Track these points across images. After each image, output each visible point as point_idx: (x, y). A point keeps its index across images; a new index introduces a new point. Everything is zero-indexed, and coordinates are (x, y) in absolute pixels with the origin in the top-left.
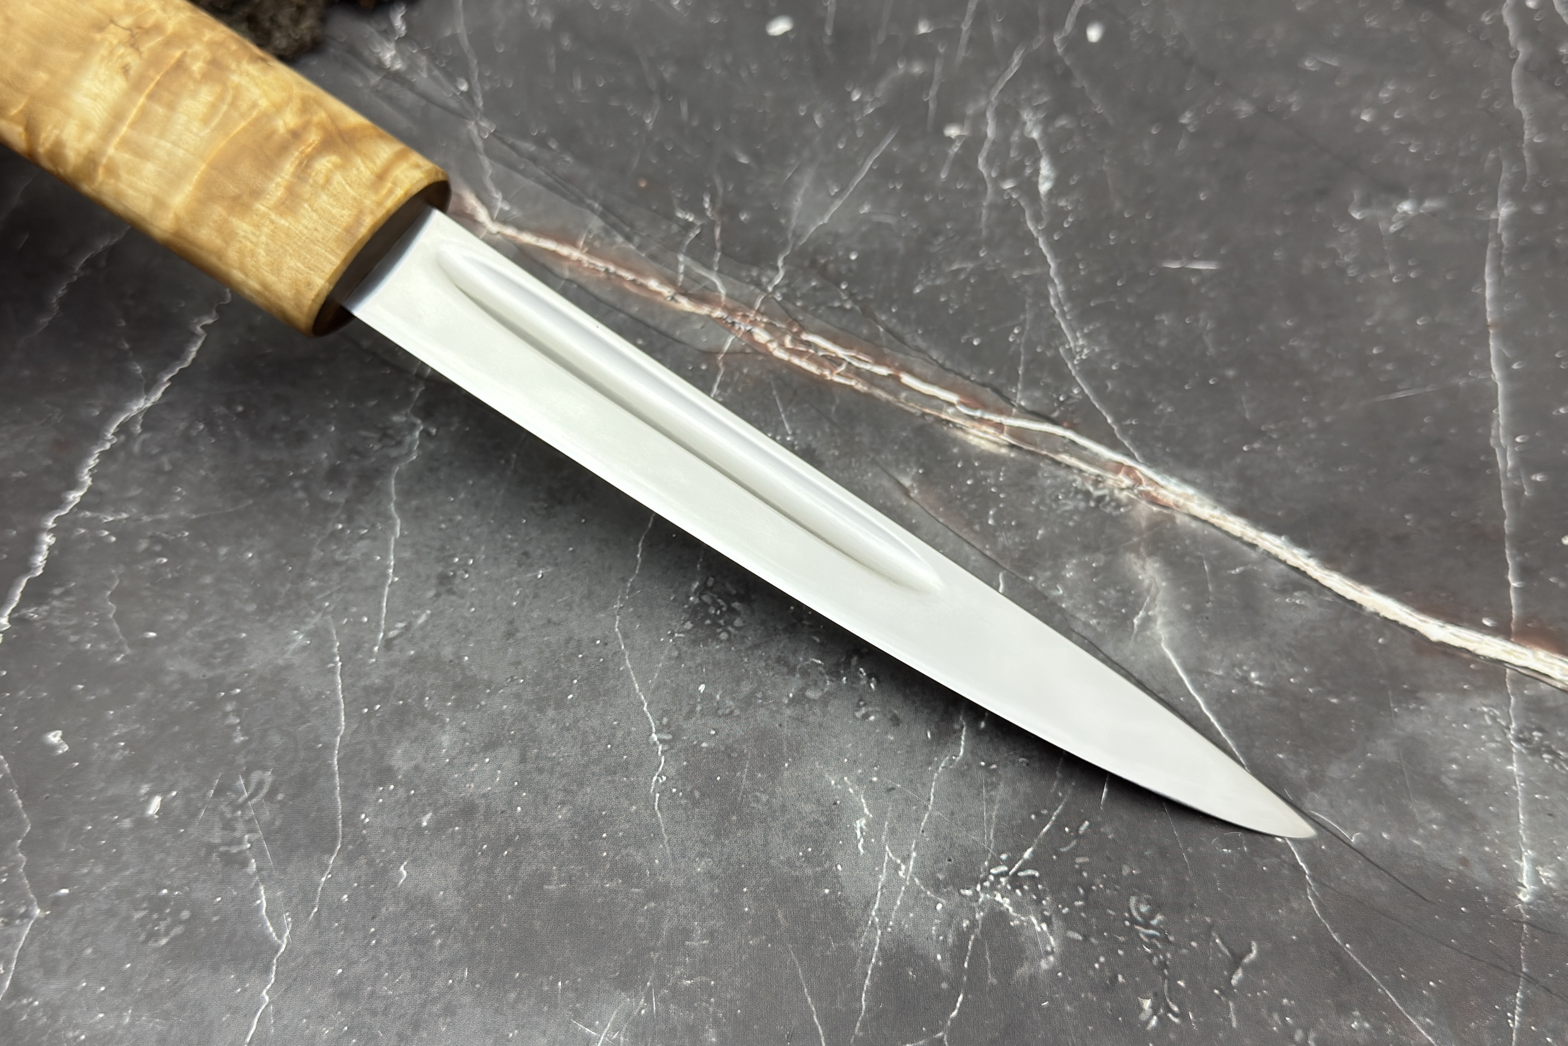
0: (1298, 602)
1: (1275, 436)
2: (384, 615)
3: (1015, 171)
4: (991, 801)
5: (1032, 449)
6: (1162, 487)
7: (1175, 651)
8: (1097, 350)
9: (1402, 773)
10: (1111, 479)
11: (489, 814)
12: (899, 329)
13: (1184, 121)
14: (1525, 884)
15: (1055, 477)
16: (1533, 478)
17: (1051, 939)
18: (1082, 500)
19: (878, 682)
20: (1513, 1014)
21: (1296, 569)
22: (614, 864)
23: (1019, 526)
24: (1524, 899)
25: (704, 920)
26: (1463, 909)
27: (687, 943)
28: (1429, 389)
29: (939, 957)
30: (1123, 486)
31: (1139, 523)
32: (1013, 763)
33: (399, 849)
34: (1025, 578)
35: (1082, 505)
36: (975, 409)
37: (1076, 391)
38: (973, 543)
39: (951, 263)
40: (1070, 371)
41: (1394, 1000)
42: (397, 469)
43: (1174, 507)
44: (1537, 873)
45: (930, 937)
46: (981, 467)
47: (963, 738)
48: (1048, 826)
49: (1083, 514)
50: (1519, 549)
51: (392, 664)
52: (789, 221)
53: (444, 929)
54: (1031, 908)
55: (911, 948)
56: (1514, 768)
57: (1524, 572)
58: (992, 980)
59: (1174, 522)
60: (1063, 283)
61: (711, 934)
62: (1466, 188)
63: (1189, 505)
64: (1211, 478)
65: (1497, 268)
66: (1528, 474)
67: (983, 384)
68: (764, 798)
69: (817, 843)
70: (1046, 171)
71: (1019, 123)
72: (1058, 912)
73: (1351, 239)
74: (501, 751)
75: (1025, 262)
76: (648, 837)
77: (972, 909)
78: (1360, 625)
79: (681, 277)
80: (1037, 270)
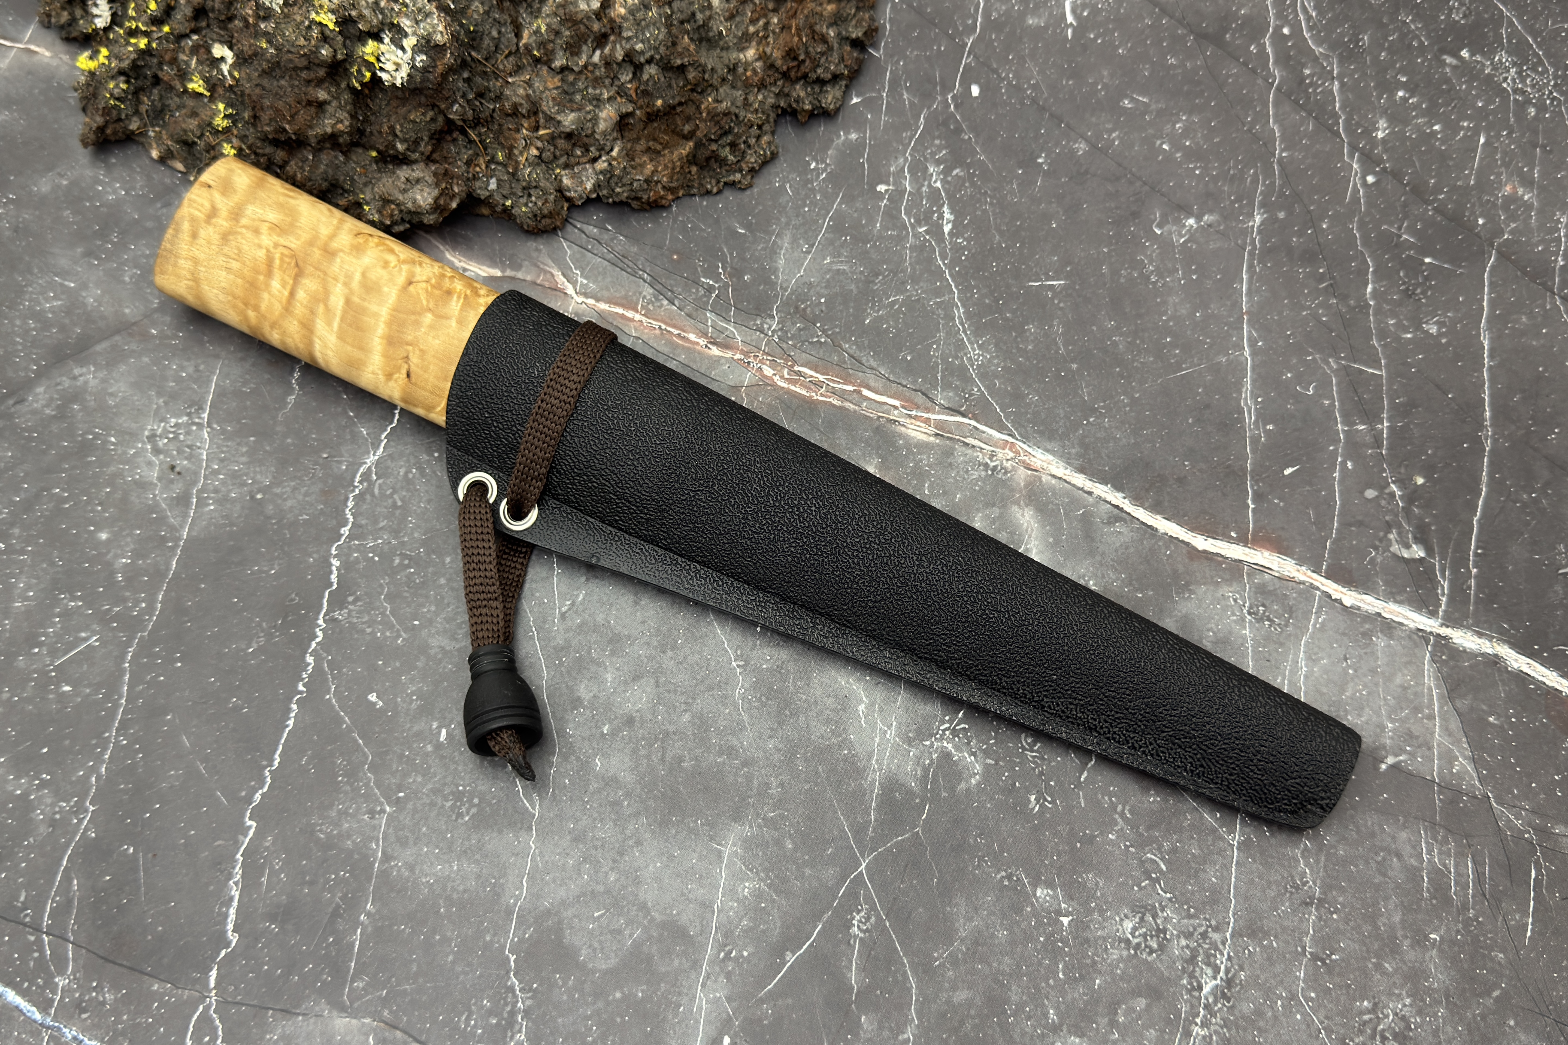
0: (1119, 529)
1: (1104, 411)
2: (556, 596)
3: (927, 217)
5: (948, 435)
6: (1033, 456)
8: (988, 357)
10: (1001, 453)
11: (643, 722)
12: (857, 353)
13: (1040, 160)
15: (965, 455)
16: (1268, 427)
17: (977, 765)
18: (983, 470)
22: (720, 747)
23: (945, 493)
25: (777, 776)
28: (1202, 366)
29: (913, 784)
30: (1009, 457)
31: (1020, 483)
33: (593, 749)
35: (983, 473)
36: (912, 410)
37: (975, 390)
39: (888, 299)
40: (971, 375)
43: (1042, 470)
45: (907, 773)
46: (918, 453)
49: (984, 480)
50: (1255, 481)
51: (568, 630)
52: (777, 277)
53: (628, 795)
54: (965, 748)
55: (897, 781)
56: (1247, 632)
57: (1259, 497)
58: (944, 794)
59: (1041, 481)
60: (963, 306)
61: (782, 785)
62: (1233, 202)
63: (1050, 467)
64: (1064, 447)
65: (1251, 267)
66: (1265, 425)
67: (915, 390)
68: (804, 697)
69: (837, 723)
70: (948, 215)
71: (927, 176)
72: (980, 748)
73: (1154, 251)
74: (643, 681)
75: (938, 292)
76: (738, 728)
77: (930, 753)
78: (1156, 543)
79: (710, 329)
80: (947, 297)
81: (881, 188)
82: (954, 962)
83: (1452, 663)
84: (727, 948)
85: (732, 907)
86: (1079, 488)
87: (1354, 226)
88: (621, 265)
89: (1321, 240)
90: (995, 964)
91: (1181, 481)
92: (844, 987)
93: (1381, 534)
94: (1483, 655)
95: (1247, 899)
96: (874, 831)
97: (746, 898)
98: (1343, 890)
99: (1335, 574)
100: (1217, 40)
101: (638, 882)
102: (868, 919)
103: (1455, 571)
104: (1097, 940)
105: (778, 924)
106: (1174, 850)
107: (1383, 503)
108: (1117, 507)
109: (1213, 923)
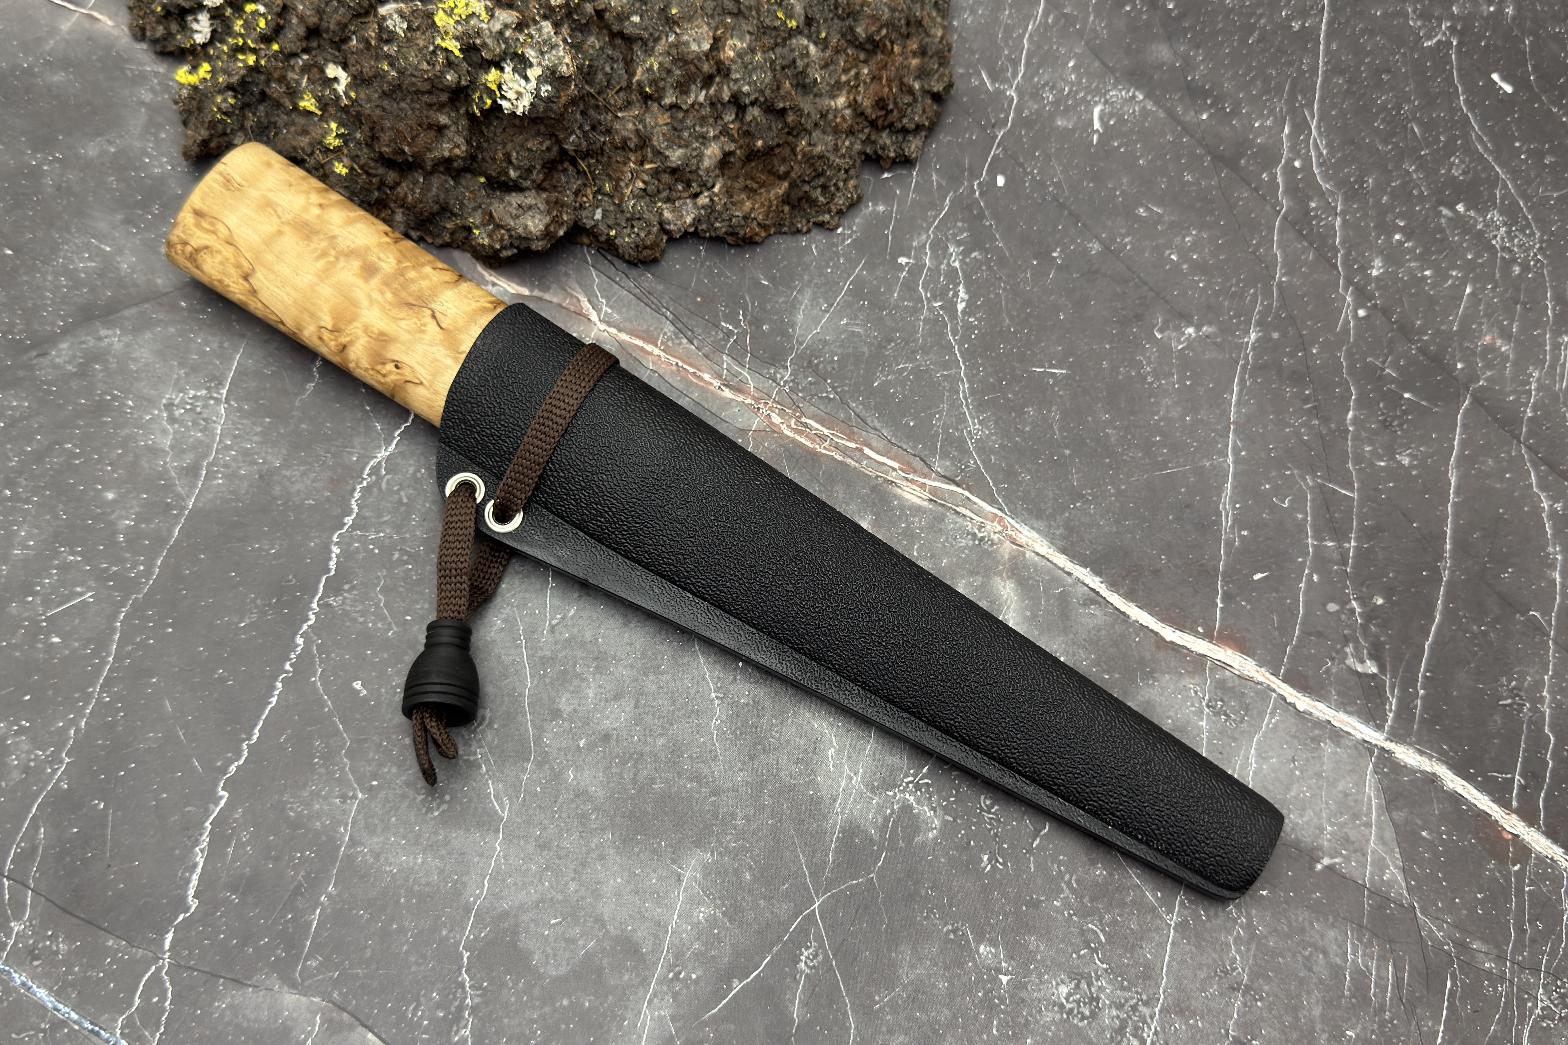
0: (1092, 612)
1: (1090, 498)
2: (548, 609)
3: (943, 293)
5: (943, 503)
6: (1020, 532)
8: (987, 433)
10: (989, 526)
11: (619, 740)
12: (863, 413)
15: (955, 523)
16: (1243, 533)
17: (936, 820)
18: (971, 539)
22: (691, 773)
23: (932, 556)
25: (743, 809)
27: (734, 822)
28: (1187, 468)
29: (873, 831)
30: (996, 530)
31: (1004, 556)
33: (568, 761)
35: (971, 543)
36: (910, 473)
37: (972, 462)
39: (897, 363)
40: (969, 447)
43: (1027, 547)
45: (868, 820)
46: (911, 515)
49: (971, 549)
50: (1226, 582)
51: (556, 643)
52: (794, 331)
53: (596, 809)
54: (926, 802)
55: (857, 827)
56: (1203, 723)
57: (1227, 597)
58: (902, 844)
59: (1025, 557)
60: (968, 381)
61: (747, 817)
62: (1232, 317)
63: (1035, 544)
64: (1050, 527)
65: (1242, 380)
66: (1240, 530)
67: (915, 455)
68: (777, 735)
69: (806, 764)
70: (962, 294)
71: (946, 255)
72: (940, 804)
73: (1153, 353)
74: (623, 701)
75: (945, 366)
76: (710, 757)
77: (892, 803)
78: (1127, 629)
79: (725, 372)
80: (953, 371)
81: (903, 260)
82: (894, 1007)
83: (1393, 776)
84: (677, 969)
85: (686, 930)
86: (1060, 568)
87: (1342, 355)
88: (646, 300)
89: (1310, 364)
90: (933, 1014)
91: (1156, 572)
92: (785, 1018)
93: (1339, 646)
94: (1423, 772)
95: (1178, 979)
96: (830, 871)
97: (700, 922)
98: (1269, 980)
99: (1293, 679)
100: (1231, 163)
101: (597, 895)
102: (816, 956)
103: (1404, 690)
104: (1032, 1000)
105: (729, 952)
106: (1114, 923)
107: (1343, 617)
108: (1093, 590)
109: (1144, 997)
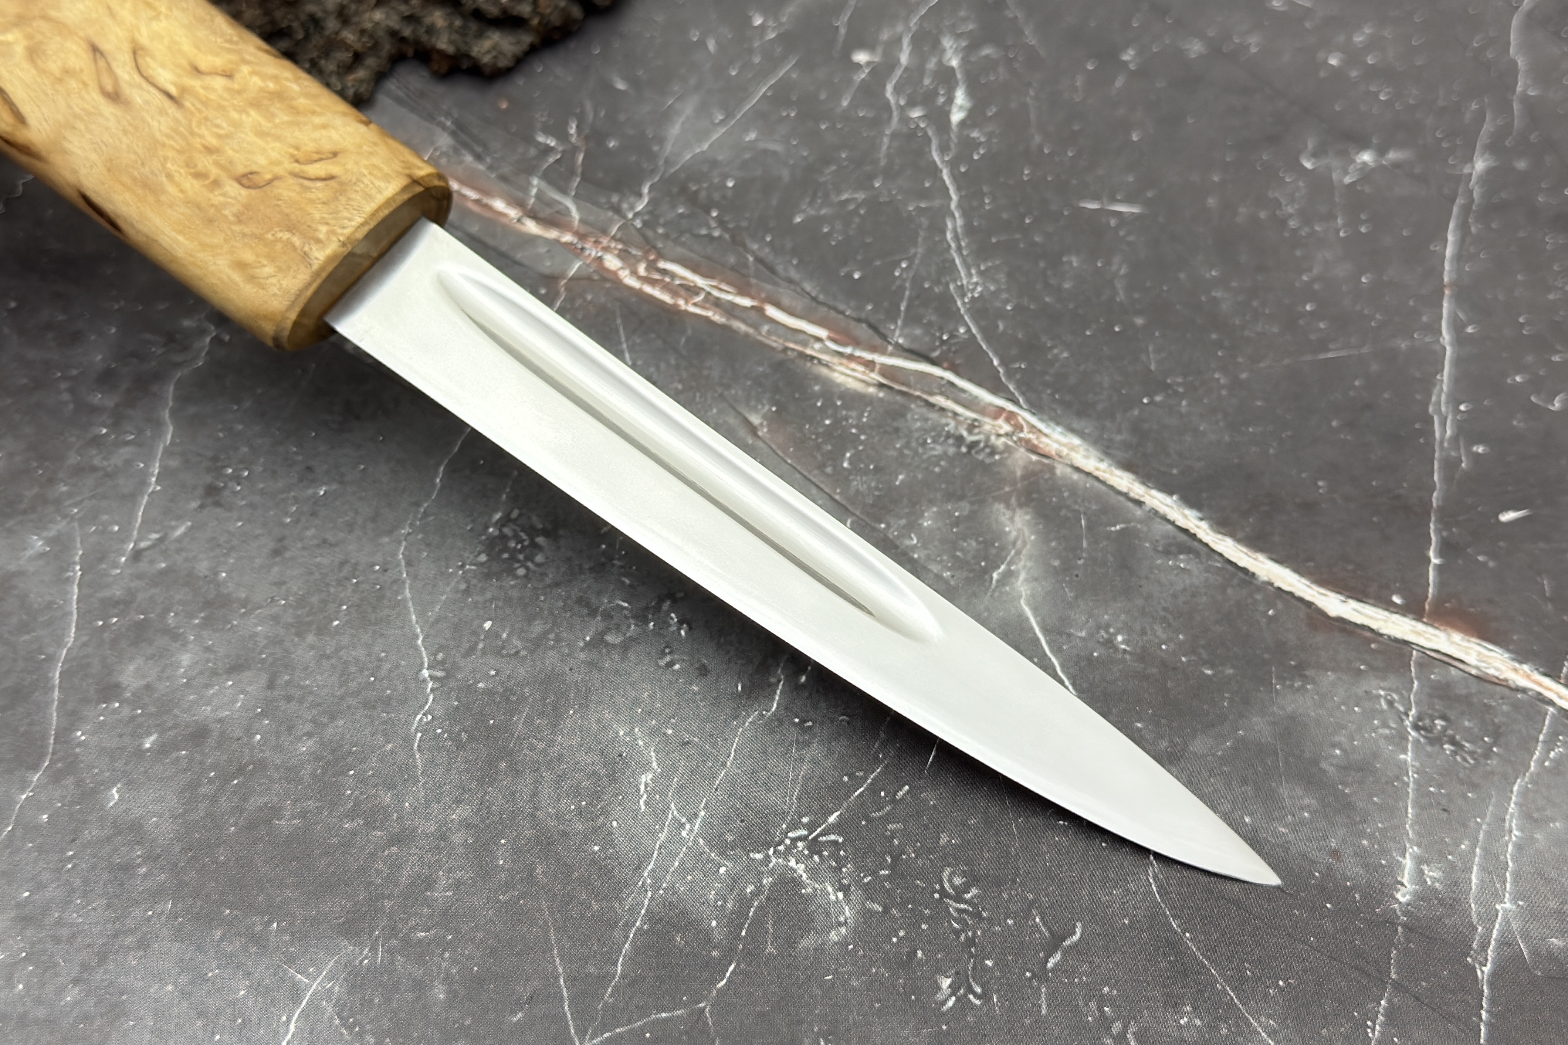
0: (1182, 565)
1: (1181, 390)
2: (137, 525)
3: (927, 99)
4: (801, 760)
5: (904, 389)
6: (1046, 435)
7: (1035, 610)
8: (992, 288)
9: (1277, 755)
10: (988, 425)
11: (222, 739)
12: (770, 258)
13: (1126, 58)
14: (1406, 883)
15: (926, 420)
16: (1475, 449)
17: (847, 909)
18: (953, 445)
19: (690, 628)
20: (1374, 1023)
21: (1185, 531)
22: (357, 803)
23: (877, 470)
24: (1403, 900)
25: (450, 870)
26: (1328, 905)
27: (428, 893)
28: (1365, 350)
29: (714, 923)
30: (1002, 432)
31: (1014, 472)
32: (832, 721)
33: (114, 770)
34: (877, 525)
35: (952, 451)
36: (845, 345)
37: (962, 330)
38: (822, 486)
39: (839, 192)
40: (959, 309)
41: (1234, 997)
42: (179, 374)
43: (1057, 458)
44: (1421, 872)
45: (707, 902)
46: (845, 406)
47: (778, 692)
48: (861, 789)
49: (951, 460)
50: (1444, 524)
51: (138, 577)
52: (662, 147)
54: (828, 875)
55: (683, 913)
56: (1408, 757)
57: (1446, 549)
58: (771, 949)
59: (1054, 473)
60: (964, 214)
61: (456, 887)
62: (1439, 140)
63: (1074, 455)
64: (1102, 429)
65: (1462, 226)
66: (1469, 445)
67: (857, 320)
68: (540, 745)
69: (593, 798)
70: (960, 97)
71: (936, 46)
72: (858, 881)
73: (1298, 188)
75: (924, 194)
76: (400, 778)
77: (760, 875)
79: (532, 198)
80: (937, 203)
81: (861, 58)
86: (1120, 493)
91: (1307, 507)
96: (616, 993)
